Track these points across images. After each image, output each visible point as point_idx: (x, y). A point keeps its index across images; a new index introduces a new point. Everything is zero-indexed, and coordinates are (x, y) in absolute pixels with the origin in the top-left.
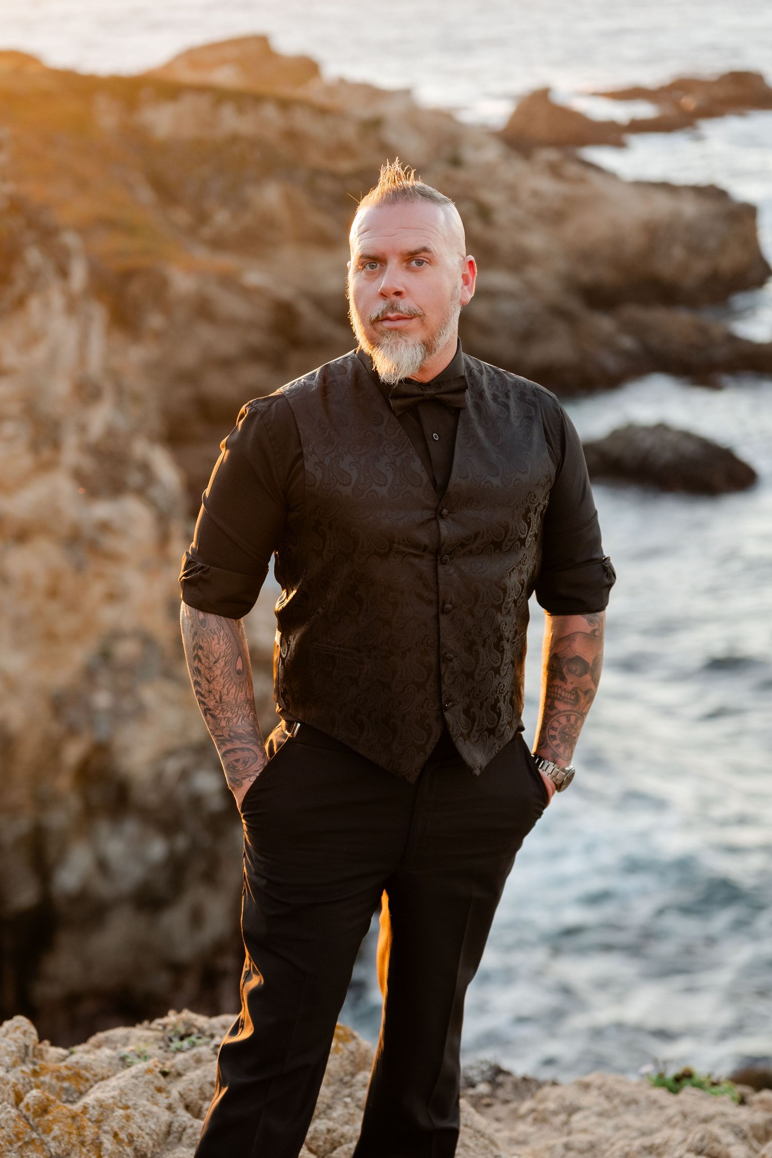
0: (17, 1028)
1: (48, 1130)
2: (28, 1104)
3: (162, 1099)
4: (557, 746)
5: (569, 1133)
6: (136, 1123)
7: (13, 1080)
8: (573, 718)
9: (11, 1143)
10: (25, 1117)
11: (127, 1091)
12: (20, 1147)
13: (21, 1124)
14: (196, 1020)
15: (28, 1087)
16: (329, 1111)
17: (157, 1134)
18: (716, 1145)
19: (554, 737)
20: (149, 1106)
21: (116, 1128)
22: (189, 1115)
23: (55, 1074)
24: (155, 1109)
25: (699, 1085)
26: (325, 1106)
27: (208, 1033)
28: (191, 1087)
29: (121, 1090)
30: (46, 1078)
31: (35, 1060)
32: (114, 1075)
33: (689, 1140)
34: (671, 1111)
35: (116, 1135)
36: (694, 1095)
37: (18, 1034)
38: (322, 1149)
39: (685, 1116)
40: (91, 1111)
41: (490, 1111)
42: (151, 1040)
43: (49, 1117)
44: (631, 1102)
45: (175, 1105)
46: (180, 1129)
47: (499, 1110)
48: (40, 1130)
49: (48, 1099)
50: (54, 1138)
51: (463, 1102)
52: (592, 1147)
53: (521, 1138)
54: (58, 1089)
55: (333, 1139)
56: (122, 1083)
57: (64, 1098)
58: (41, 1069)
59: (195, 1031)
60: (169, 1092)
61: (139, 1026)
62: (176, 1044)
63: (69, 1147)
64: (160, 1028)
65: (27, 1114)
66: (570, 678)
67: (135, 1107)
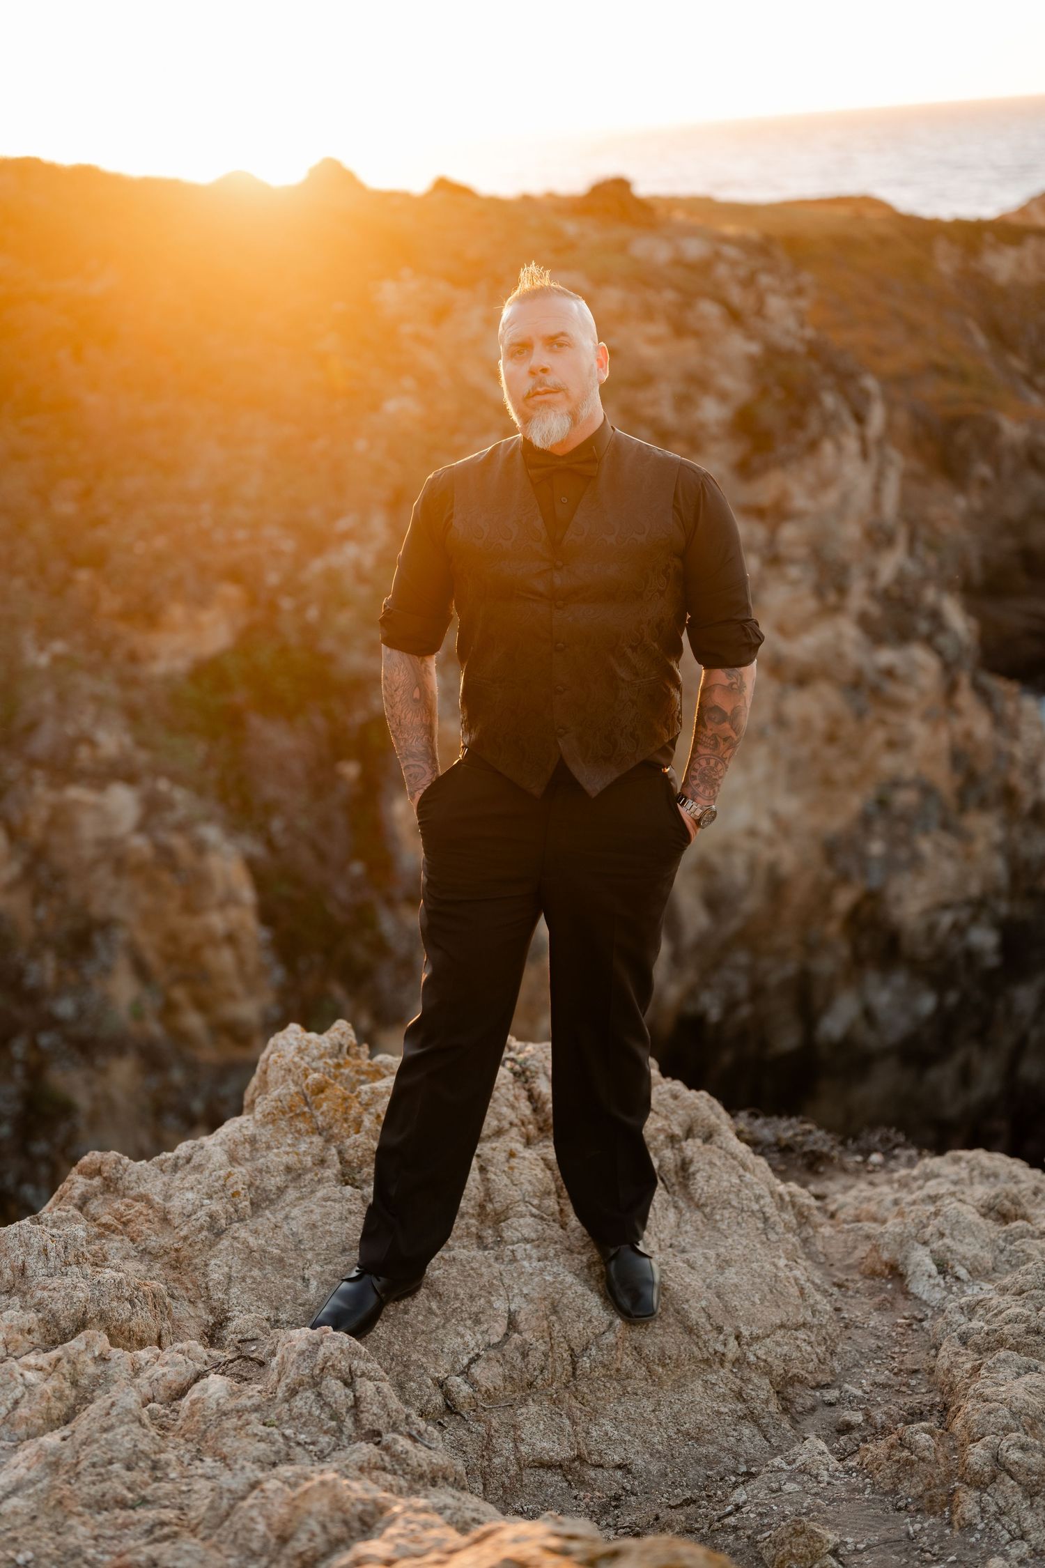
0: (338, 1030)
1: (318, 1107)
2: (309, 1084)
8: (712, 762)
9: (284, 1113)
10: (304, 1095)
12: (292, 1117)
13: (298, 1099)
30: (346, 1071)
37: (337, 1036)
40: (363, 1096)
43: (322, 1096)
48: (313, 1105)
49: (326, 1082)
50: (322, 1113)
54: (354, 1080)
58: (345, 1063)
63: (333, 1121)
65: (306, 1091)
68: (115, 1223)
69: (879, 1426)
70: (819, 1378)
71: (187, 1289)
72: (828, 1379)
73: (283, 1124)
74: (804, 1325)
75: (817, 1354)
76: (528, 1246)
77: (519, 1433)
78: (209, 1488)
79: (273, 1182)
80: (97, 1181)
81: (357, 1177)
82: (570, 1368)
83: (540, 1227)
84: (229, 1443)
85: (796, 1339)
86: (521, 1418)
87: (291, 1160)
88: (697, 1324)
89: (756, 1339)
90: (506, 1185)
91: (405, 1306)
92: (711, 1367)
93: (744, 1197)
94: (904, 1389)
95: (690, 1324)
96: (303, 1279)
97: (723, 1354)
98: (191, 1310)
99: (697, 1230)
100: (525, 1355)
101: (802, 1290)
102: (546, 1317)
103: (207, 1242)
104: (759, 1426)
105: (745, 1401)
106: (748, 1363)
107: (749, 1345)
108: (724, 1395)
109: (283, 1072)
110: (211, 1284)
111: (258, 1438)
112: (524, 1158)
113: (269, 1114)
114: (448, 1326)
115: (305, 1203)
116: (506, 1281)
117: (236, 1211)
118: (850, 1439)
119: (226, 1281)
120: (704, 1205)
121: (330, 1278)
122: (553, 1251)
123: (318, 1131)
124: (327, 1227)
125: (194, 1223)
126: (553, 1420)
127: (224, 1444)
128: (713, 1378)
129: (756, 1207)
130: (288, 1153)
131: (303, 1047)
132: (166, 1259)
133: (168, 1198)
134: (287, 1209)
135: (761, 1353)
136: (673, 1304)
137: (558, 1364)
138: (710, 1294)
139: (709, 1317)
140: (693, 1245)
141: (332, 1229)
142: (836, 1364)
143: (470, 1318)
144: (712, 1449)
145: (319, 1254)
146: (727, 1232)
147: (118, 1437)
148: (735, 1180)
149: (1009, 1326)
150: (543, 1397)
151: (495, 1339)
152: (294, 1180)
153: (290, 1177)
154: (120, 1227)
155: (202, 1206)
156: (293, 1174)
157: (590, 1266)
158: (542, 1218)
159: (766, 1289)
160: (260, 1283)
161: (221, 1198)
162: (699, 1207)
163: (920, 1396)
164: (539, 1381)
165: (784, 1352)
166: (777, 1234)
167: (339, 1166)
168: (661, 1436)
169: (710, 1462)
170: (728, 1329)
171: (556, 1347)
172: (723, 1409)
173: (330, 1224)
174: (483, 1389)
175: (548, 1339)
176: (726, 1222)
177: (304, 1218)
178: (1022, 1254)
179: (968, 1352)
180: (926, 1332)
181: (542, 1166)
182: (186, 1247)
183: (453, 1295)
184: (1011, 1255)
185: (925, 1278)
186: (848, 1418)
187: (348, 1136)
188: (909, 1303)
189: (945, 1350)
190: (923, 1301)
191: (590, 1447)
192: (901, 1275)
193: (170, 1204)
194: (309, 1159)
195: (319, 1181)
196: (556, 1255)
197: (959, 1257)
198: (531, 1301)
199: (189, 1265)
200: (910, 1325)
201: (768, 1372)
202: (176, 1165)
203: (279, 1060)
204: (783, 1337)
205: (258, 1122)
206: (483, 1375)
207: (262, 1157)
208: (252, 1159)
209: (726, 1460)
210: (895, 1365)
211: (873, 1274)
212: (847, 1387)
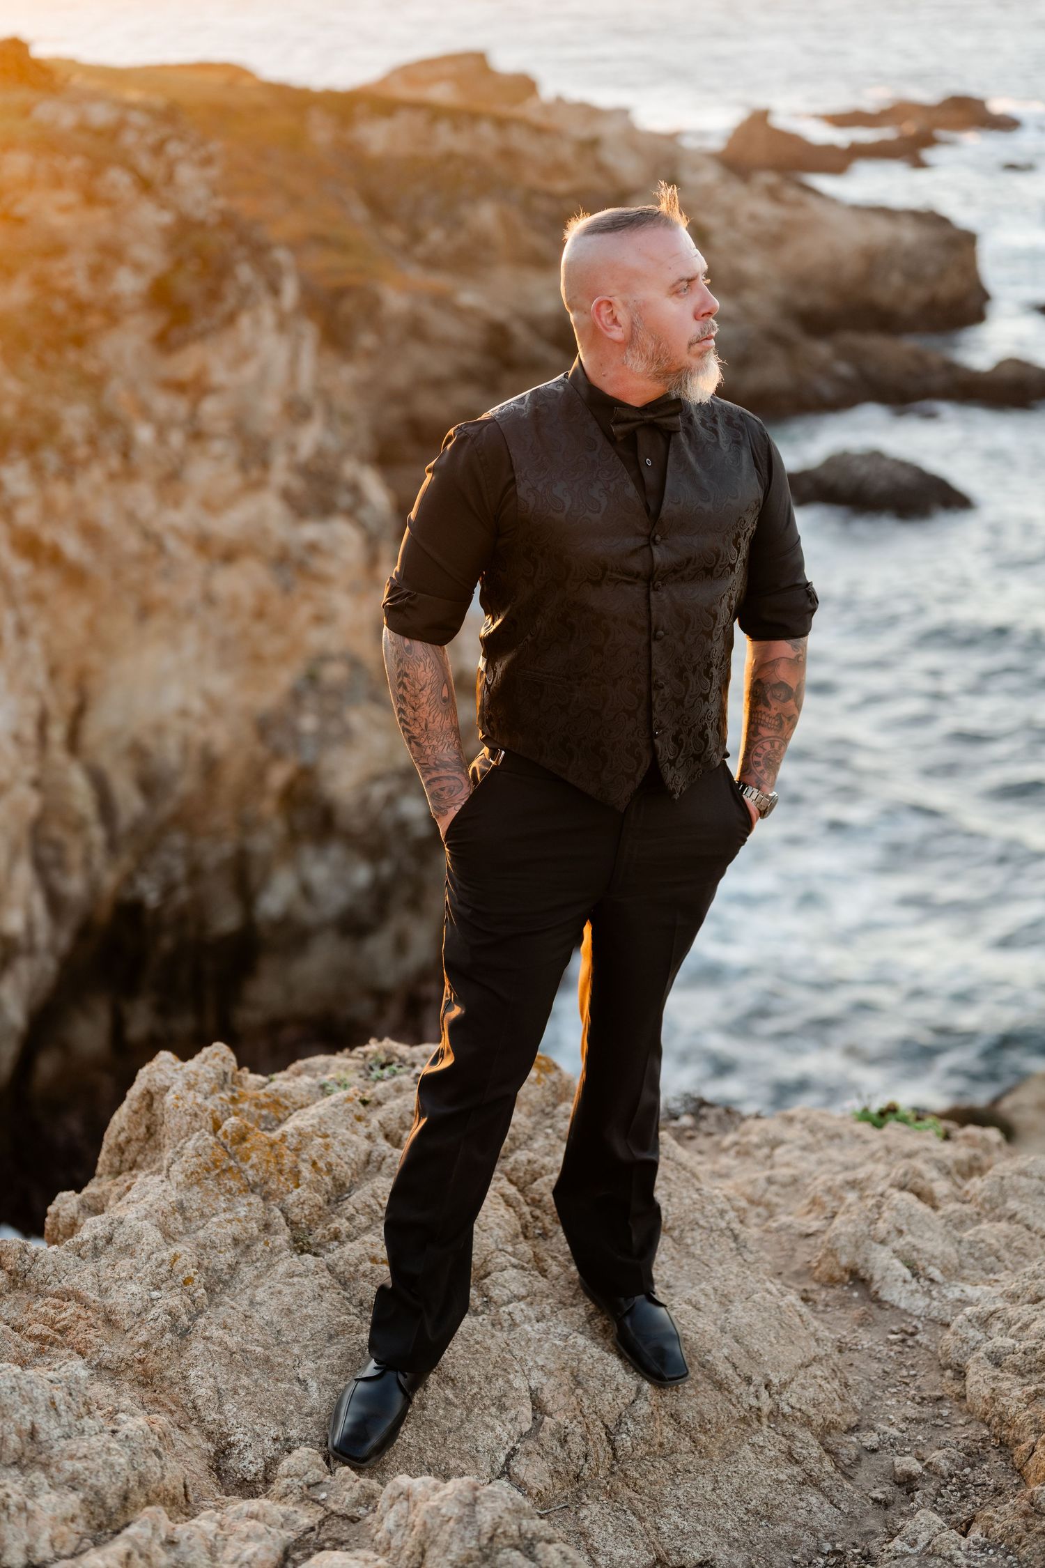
0: (216, 1054)
1: (246, 1158)
2: (226, 1131)
3: (361, 1127)
4: (762, 772)
5: (772, 1167)
6: (335, 1152)
7: (211, 1107)
8: (777, 744)
9: (208, 1170)
10: (222, 1144)
11: (326, 1119)
12: (218, 1175)
13: (219, 1151)
14: (397, 1048)
15: (226, 1114)
16: (530, 1142)
17: (356, 1163)
18: (919, 1180)
19: (758, 763)
20: (348, 1135)
21: (315, 1157)
22: (388, 1145)
23: (253, 1102)
24: (354, 1138)
25: (904, 1120)
26: (526, 1137)
27: (409, 1062)
28: (391, 1116)
29: (320, 1118)
30: (245, 1106)
31: (234, 1087)
32: (314, 1103)
33: (893, 1175)
34: (875, 1146)
35: (314, 1164)
36: (897, 1129)
37: (217, 1061)
38: (522, 1180)
39: (888, 1150)
40: (290, 1139)
41: (693, 1143)
42: (351, 1068)
43: (247, 1145)
44: (834, 1137)
45: (375, 1134)
46: (379, 1159)
47: (703, 1143)
48: (238, 1158)
49: (246, 1127)
50: (252, 1166)
51: (664, 1135)
52: (795, 1181)
53: (724, 1171)
54: (256, 1117)
55: (533, 1170)
56: (321, 1111)
57: (263, 1125)
58: (240, 1096)
59: (396, 1059)
60: (368, 1121)
61: (339, 1054)
62: (377, 1072)
63: (268, 1175)
64: (361, 1056)
65: (225, 1141)
66: (774, 704)
67: (335, 1135)
68: (51, 1332)
69: (946, 1474)
70: (848, 1420)
71: (171, 1412)
72: (853, 1419)
73: (210, 1184)
74: (814, 1359)
75: (836, 1390)
76: (522, 1305)
77: (591, 1541)
79: (222, 1260)
81: (311, 1241)
82: (609, 1449)
83: (526, 1280)
85: (815, 1377)
86: (587, 1523)
87: (233, 1229)
88: (727, 1378)
89: (784, 1385)
91: (420, 1399)
92: (750, 1426)
93: (709, 1214)
94: (939, 1422)
95: (719, 1378)
96: (299, 1380)
97: (759, 1409)
98: (185, 1439)
99: (673, 1258)
100: (563, 1442)
102: (572, 1391)
103: (174, 1347)
104: (822, 1490)
105: (797, 1462)
106: (784, 1415)
107: (780, 1394)
108: (777, 1458)
109: (188, 1118)
110: (199, 1402)
113: (191, 1173)
114: (472, 1417)
115: (267, 1281)
116: (516, 1352)
117: (193, 1302)
118: (925, 1495)
119: (216, 1396)
121: (329, 1376)
122: (548, 1307)
123: (251, 1188)
124: (305, 1311)
125: (152, 1323)
126: (618, 1518)
128: (758, 1439)
129: (723, 1224)
131: (192, 1082)
132: (130, 1375)
133: (103, 1292)
134: (248, 1291)
135: (793, 1401)
136: (696, 1357)
137: (599, 1445)
138: (727, 1339)
139: (735, 1367)
140: (677, 1279)
141: (311, 1312)
142: (855, 1399)
143: (494, 1404)
144: (787, 1528)
145: (306, 1346)
146: (705, 1258)
148: (696, 1196)
150: (597, 1491)
151: (527, 1427)
152: (244, 1254)
153: (239, 1251)
154: (59, 1337)
155: (152, 1300)
156: (242, 1247)
158: (523, 1268)
159: (776, 1323)
160: (255, 1394)
161: (172, 1288)
163: (959, 1429)
164: (586, 1471)
165: (812, 1396)
166: (751, 1252)
167: (288, 1230)
168: (732, 1520)
169: (791, 1544)
170: (757, 1379)
171: (591, 1426)
172: (782, 1477)
173: (306, 1307)
174: (534, 1492)
175: (581, 1418)
176: (698, 1246)
177: (274, 1302)
178: (982, 1245)
179: (1009, 1375)
180: (927, 1348)
181: (504, 1204)
182: (151, 1356)
183: (467, 1379)
184: (971, 1247)
185: (900, 1284)
186: (905, 1467)
187: (289, 1192)
188: (888, 1313)
189: (976, 1373)
190: (905, 1311)
191: (666, 1546)
192: (863, 1280)
193: (111, 1301)
194: (255, 1225)
195: (271, 1251)
196: (553, 1312)
197: (927, 1256)
198: (549, 1374)
199: (162, 1379)
200: (903, 1341)
201: (807, 1423)
202: (96, 1248)
203: (180, 1104)
204: (805, 1378)
205: (178, 1184)
206: (529, 1474)
207: (199, 1228)
208: (187, 1232)
209: (805, 1538)
210: (913, 1392)
211: (832, 1282)
212: (881, 1426)
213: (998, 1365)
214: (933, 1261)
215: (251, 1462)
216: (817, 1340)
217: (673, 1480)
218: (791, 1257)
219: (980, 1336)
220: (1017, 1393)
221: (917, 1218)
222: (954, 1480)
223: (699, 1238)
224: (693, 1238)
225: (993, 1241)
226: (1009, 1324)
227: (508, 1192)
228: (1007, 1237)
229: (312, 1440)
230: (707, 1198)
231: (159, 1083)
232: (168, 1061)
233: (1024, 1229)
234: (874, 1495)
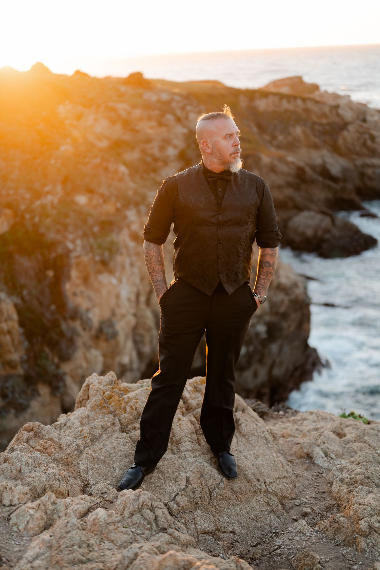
0: (110, 375)
1: (110, 404)
2: (105, 396)
4: (261, 289)
6: (139, 404)
8: (266, 281)
9: (98, 406)
10: (104, 400)
11: (138, 395)
12: (101, 408)
13: (102, 401)
19: (260, 287)
21: (132, 405)
23: (119, 389)
29: (136, 394)
30: (116, 390)
31: (114, 384)
32: (137, 390)
35: (131, 407)
37: (110, 377)
40: (125, 399)
43: (111, 400)
48: (108, 403)
49: (112, 395)
50: (112, 406)
57: (121, 396)
58: (115, 387)
63: (116, 409)
65: (105, 398)
66: (265, 268)
67: (140, 399)
68: (42, 449)
69: (317, 513)
70: (292, 496)
71: (72, 473)
72: (294, 496)
73: (98, 410)
74: (285, 477)
75: (290, 487)
76: (190, 453)
77: (196, 521)
78: (111, 554)
79: (97, 432)
80: (32, 433)
81: (127, 429)
82: (209, 497)
83: (192, 446)
84: (113, 535)
85: (283, 482)
86: (196, 516)
87: (103, 424)
88: (251, 479)
89: (271, 483)
90: (179, 431)
91: (150, 476)
92: (257, 494)
93: (259, 432)
94: (322, 499)
95: (248, 479)
96: (113, 468)
97: (261, 489)
98: (75, 481)
99: (244, 444)
100: (194, 493)
101: (282, 464)
102: (200, 478)
103: (77, 455)
104: (276, 515)
105: (270, 506)
106: (269, 492)
107: (269, 485)
108: (263, 504)
109: (95, 391)
110: (81, 471)
111: (123, 533)
112: (184, 420)
113: (93, 407)
114: (166, 483)
115: (110, 439)
116: (184, 466)
117: (86, 443)
118: (309, 518)
119: (87, 470)
120: (245, 435)
121: (123, 467)
122: (198, 454)
123: (111, 413)
124: (119, 448)
125: (72, 448)
126: (207, 516)
127: (111, 536)
128: (258, 498)
129: (263, 435)
130: (101, 421)
131: (100, 382)
133: (60, 439)
134: (104, 442)
135: (273, 488)
136: (242, 472)
137: (205, 495)
138: (254, 468)
139: (255, 476)
140: (244, 450)
141: (121, 449)
142: (296, 490)
143: (173, 480)
144: (262, 524)
145: (118, 458)
146: (254, 445)
147: (74, 535)
148: (255, 426)
149: (358, 476)
150: (202, 508)
151: (183, 487)
152: (104, 431)
153: (103, 430)
154: (44, 450)
155: (73, 442)
156: (104, 429)
157: (211, 459)
158: (192, 442)
159: (272, 465)
160: (98, 470)
161: (80, 439)
162: (244, 436)
163: (327, 501)
164: (200, 502)
165: (280, 487)
166: (271, 444)
167: (120, 425)
168: (244, 520)
169: (262, 529)
170: (261, 480)
171: (204, 489)
172: (263, 509)
173: (120, 447)
174: (181, 506)
175: (201, 486)
176: (253, 441)
177: (110, 445)
178: (351, 449)
179: (344, 485)
180: (325, 478)
181: (190, 423)
182: (70, 457)
183: (166, 472)
184: (348, 449)
185: (321, 458)
186: (306, 510)
187: (122, 415)
188: (316, 467)
189: (335, 485)
190: (321, 467)
191: (221, 525)
192: (311, 457)
193: (61, 441)
194: (109, 423)
195: (113, 431)
196: (199, 455)
197: (331, 450)
198: (193, 473)
199: (72, 464)
200: (318, 475)
201: (276, 495)
202: (61, 427)
203: (94, 387)
204: (279, 482)
205: (89, 410)
206: (180, 501)
207: (92, 423)
208: (89, 424)
209: (267, 528)
210: (316, 490)
211: (301, 457)
212: (302, 499)
213: (342, 482)
214: (333, 452)
215: (94, 489)
216: (287, 472)
217: (228, 507)
218: (291, 450)
219: (339, 474)
220: (345, 490)
221: (331, 439)
222: (319, 515)
223: (254, 439)
224: (252, 439)
225: (356, 448)
226: (348, 470)
227: (192, 420)
228: (361, 447)
229: (114, 485)
230: (259, 427)
231: (91, 382)
232: (95, 376)
233: (368, 445)
234: (293, 517)
